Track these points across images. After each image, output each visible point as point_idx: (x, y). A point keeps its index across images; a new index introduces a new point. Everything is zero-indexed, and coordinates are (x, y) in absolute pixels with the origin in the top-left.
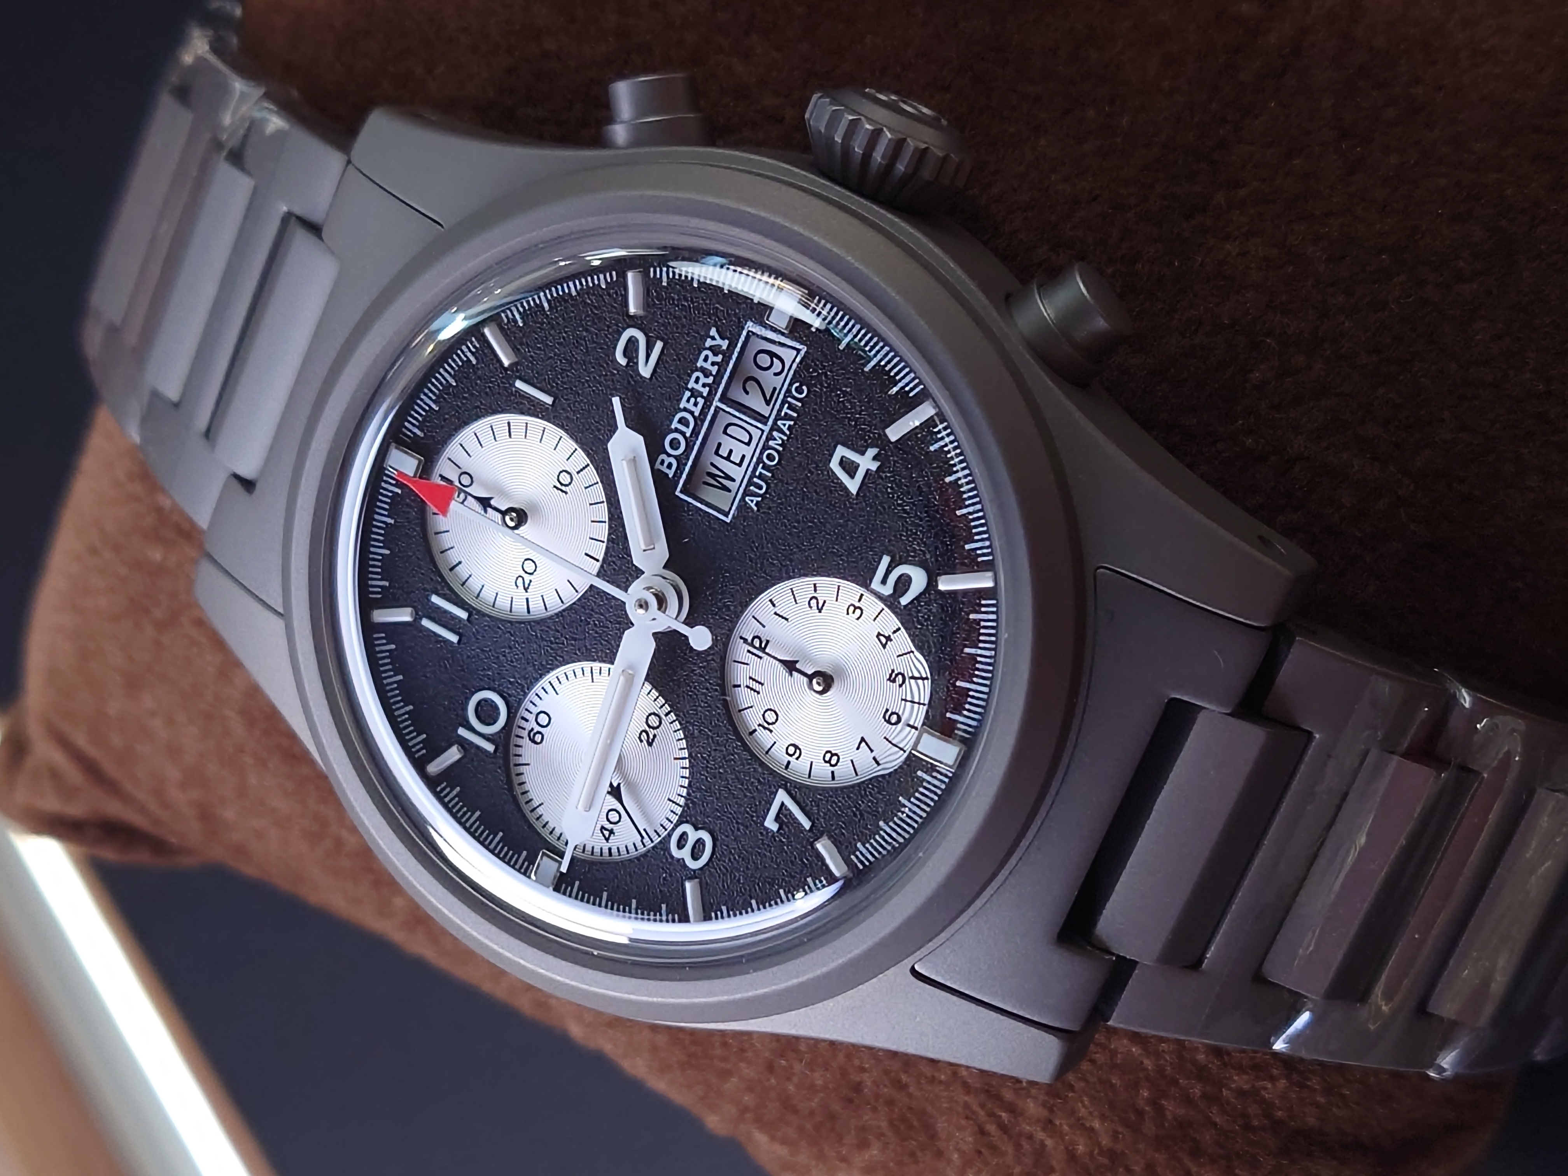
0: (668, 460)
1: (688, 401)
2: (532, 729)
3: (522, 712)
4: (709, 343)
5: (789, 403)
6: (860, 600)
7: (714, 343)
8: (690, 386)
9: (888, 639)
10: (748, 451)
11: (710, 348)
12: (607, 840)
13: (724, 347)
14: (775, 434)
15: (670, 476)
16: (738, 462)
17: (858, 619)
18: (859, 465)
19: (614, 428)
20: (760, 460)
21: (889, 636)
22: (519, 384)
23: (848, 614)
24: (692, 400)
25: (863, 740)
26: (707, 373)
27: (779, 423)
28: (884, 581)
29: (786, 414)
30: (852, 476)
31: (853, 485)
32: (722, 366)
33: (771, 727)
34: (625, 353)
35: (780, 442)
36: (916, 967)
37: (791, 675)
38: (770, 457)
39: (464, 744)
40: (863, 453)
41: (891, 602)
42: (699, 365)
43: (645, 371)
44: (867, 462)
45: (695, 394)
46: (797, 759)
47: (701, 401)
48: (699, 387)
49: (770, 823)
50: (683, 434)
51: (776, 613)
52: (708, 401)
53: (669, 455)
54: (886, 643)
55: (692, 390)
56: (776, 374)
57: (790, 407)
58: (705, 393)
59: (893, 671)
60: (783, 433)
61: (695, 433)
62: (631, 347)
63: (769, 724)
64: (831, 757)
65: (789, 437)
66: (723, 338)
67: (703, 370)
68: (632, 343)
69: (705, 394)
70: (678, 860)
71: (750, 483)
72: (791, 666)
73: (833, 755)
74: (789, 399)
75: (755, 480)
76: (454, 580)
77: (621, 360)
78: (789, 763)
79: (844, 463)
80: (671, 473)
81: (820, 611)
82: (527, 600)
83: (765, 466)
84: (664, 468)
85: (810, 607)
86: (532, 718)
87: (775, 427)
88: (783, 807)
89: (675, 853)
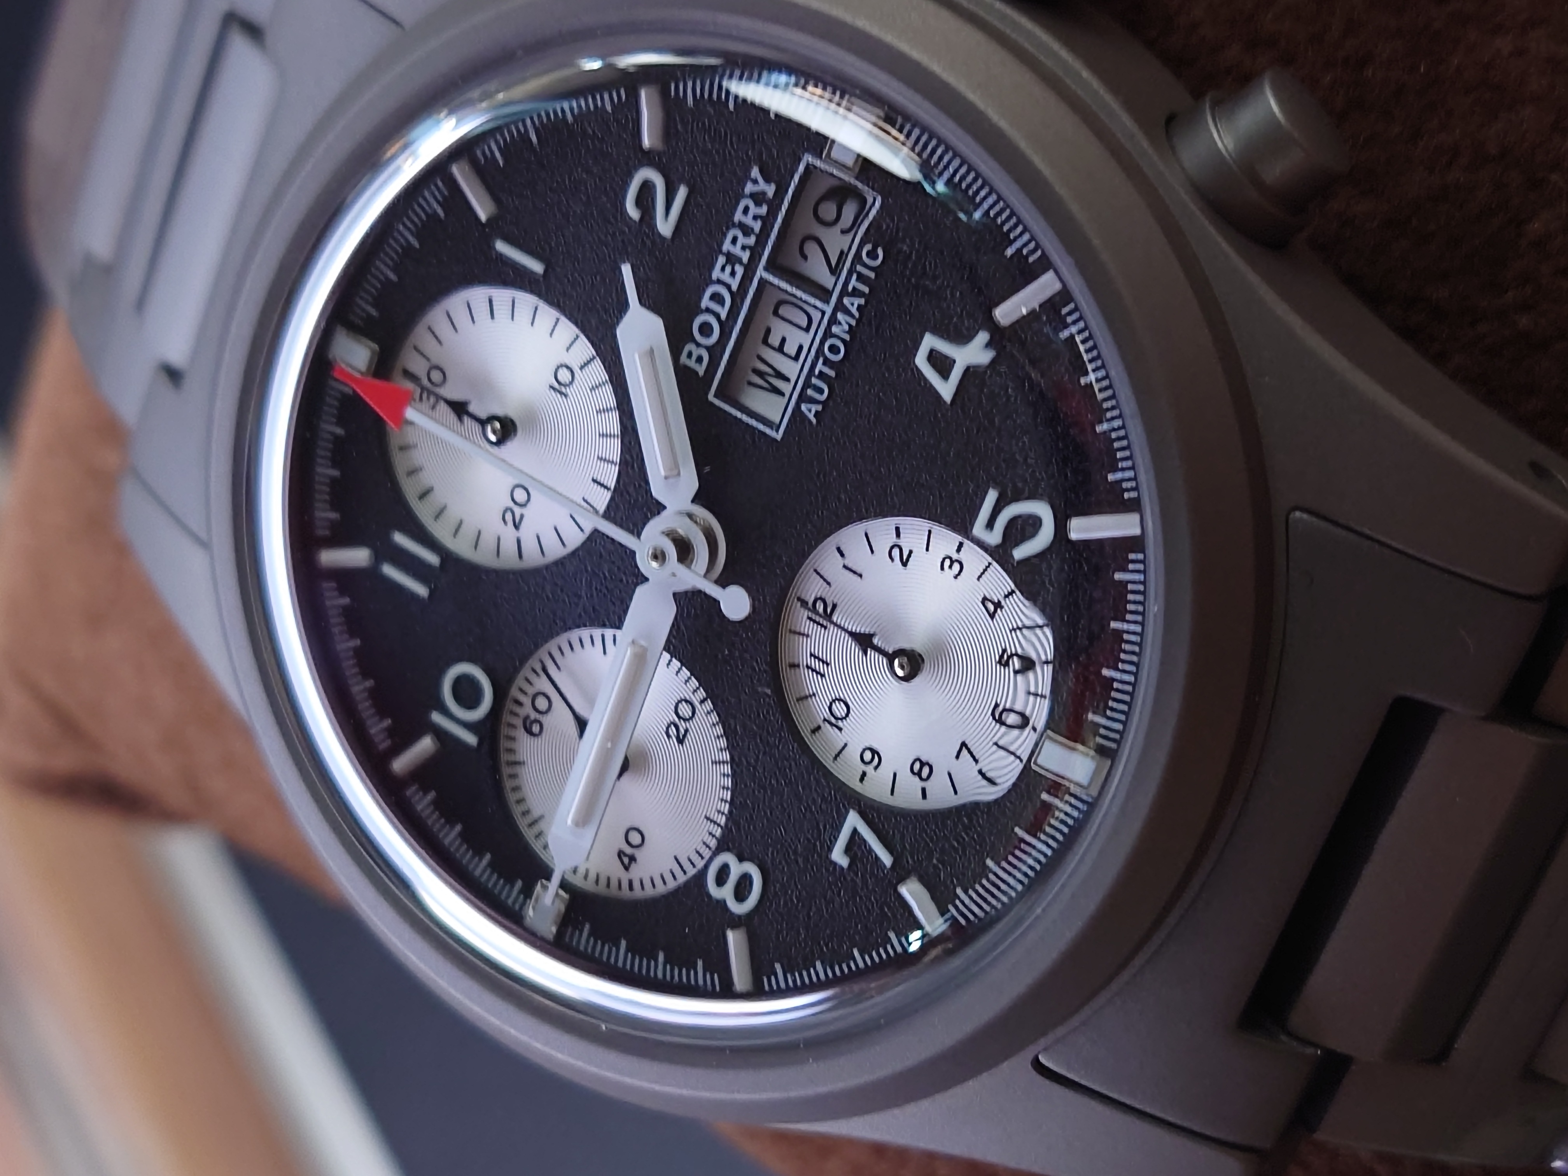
0: (695, 351)
1: (723, 269)
2: (527, 717)
3: (514, 692)
4: (749, 188)
5: (859, 273)
6: (959, 550)
7: (756, 188)
8: (724, 249)
9: (998, 605)
10: (805, 339)
11: (752, 196)
12: (627, 868)
13: (771, 195)
14: (840, 316)
15: (701, 373)
16: (793, 354)
17: (956, 577)
18: (954, 361)
19: (623, 307)
20: (820, 352)
21: (999, 602)
22: (501, 247)
23: (942, 568)
24: (728, 269)
25: (964, 745)
26: (747, 231)
28: (990, 525)
29: (854, 288)
30: (945, 376)
31: (946, 390)
32: (767, 221)
33: (840, 724)
34: (639, 203)
35: (846, 327)
36: (1042, 1059)
37: (867, 654)
38: (834, 349)
39: (440, 735)
41: (1000, 555)
42: (736, 219)
43: (665, 227)
45: (732, 259)
46: (876, 768)
47: (740, 270)
48: (737, 250)
49: (839, 856)
50: (717, 316)
51: (845, 567)
52: (750, 270)
53: (698, 345)
54: (995, 611)
55: (728, 255)
56: (843, 232)
57: (861, 278)
58: (745, 256)
59: (1004, 651)
60: (852, 316)
61: (733, 313)
62: (646, 195)
63: (837, 718)
64: (922, 768)
65: (858, 321)
66: (767, 180)
67: (741, 226)
68: (646, 190)
69: (745, 260)
70: (718, 901)
71: (807, 384)
72: (864, 641)
73: (923, 764)
74: (859, 268)
75: (814, 381)
76: (423, 512)
77: (633, 213)
78: (864, 774)
79: (934, 357)
80: (701, 370)
81: (905, 564)
82: (519, 542)
83: (827, 362)
84: (692, 363)
85: (892, 559)
86: (527, 701)
87: (839, 306)
88: (855, 835)
89: (714, 891)
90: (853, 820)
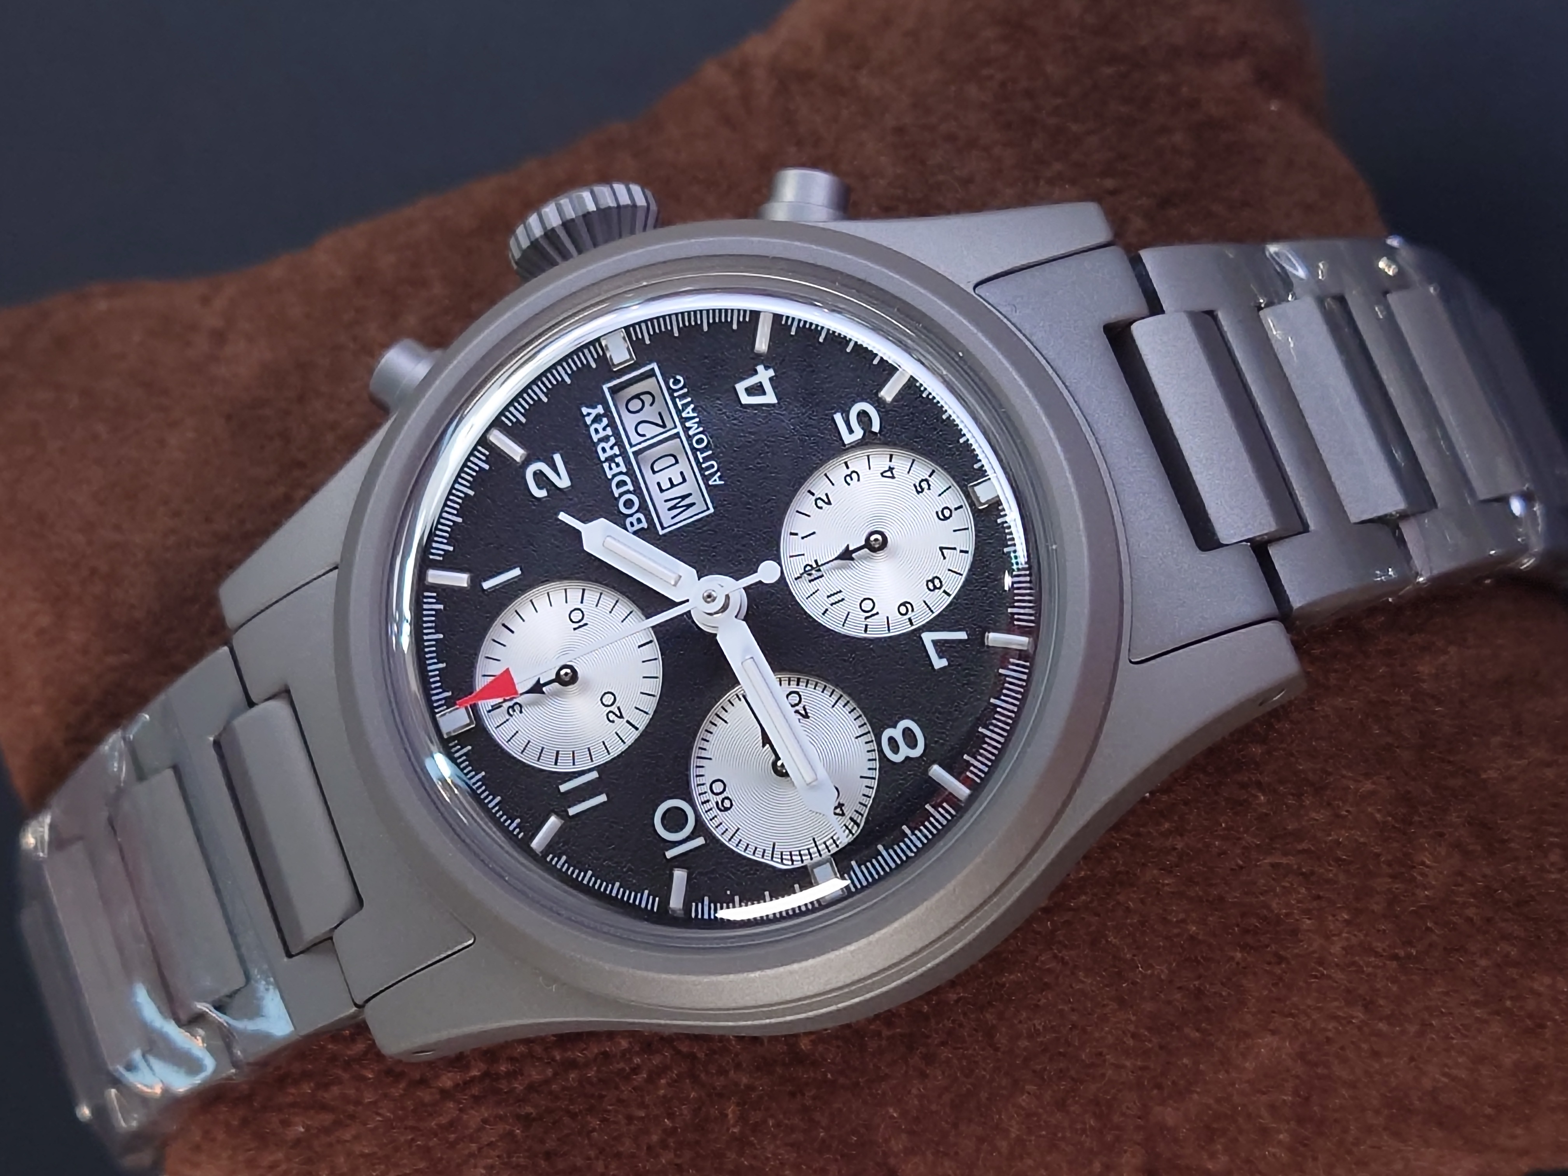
0: (633, 519)
1: (611, 469)
2: (717, 803)
3: (697, 799)
4: (588, 420)
5: (679, 397)
6: (848, 467)
7: (592, 417)
8: (603, 459)
9: (891, 469)
11: (593, 421)
12: (843, 814)
13: (602, 412)
14: (688, 424)
16: (681, 480)
17: (859, 480)
18: (761, 383)
19: (578, 534)
20: (695, 452)
21: (890, 466)
22: (487, 585)
23: (849, 484)
24: (613, 465)
25: (941, 549)
26: (606, 439)
27: (684, 415)
28: (851, 431)
29: (682, 405)
30: (764, 393)
31: (770, 398)
32: (612, 424)
33: (874, 612)
34: (540, 488)
35: (696, 425)
36: (1134, 660)
37: (852, 559)
38: (699, 441)
39: (680, 861)
40: (756, 372)
41: (869, 440)
42: (595, 440)
43: (563, 482)
44: (764, 375)
45: (610, 459)
46: (913, 610)
47: (619, 460)
48: (609, 453)
49: (939, 663)
50: (628, 492)
51: (803, 538)
52: (624, 453)
53: (631, 515)
54: (892, 473)
55: (607, 460)
56: (651, 405)
57: (681, 397)
58: (616, 450)
59: (914, 484)
60: (693, 418)
61: (635, 482)
62: (541, 479)
63: (871, 610)
64: (933, 583)
65: (699, 417)
66: (594, 407)
67: (601, 440)
68: (539, 476)
69: (618, 453)
70: (905, 762)
71: (702, 472)
72: (847, 554)
73: (932, 581)
74: (676, 394)
75: (704, 466)
76: (564, 767)
77: (541, 494)
78: (910, 620)
79: (750, 391)
80: (645, 525)
81: (829, 503)
82: (628, 722)
83: (702, 451)
84: (637, 527)
85: (821, 508)
86: (709, 796)
87: (683, 420)
88: (935, 643)
89: (898, 758)
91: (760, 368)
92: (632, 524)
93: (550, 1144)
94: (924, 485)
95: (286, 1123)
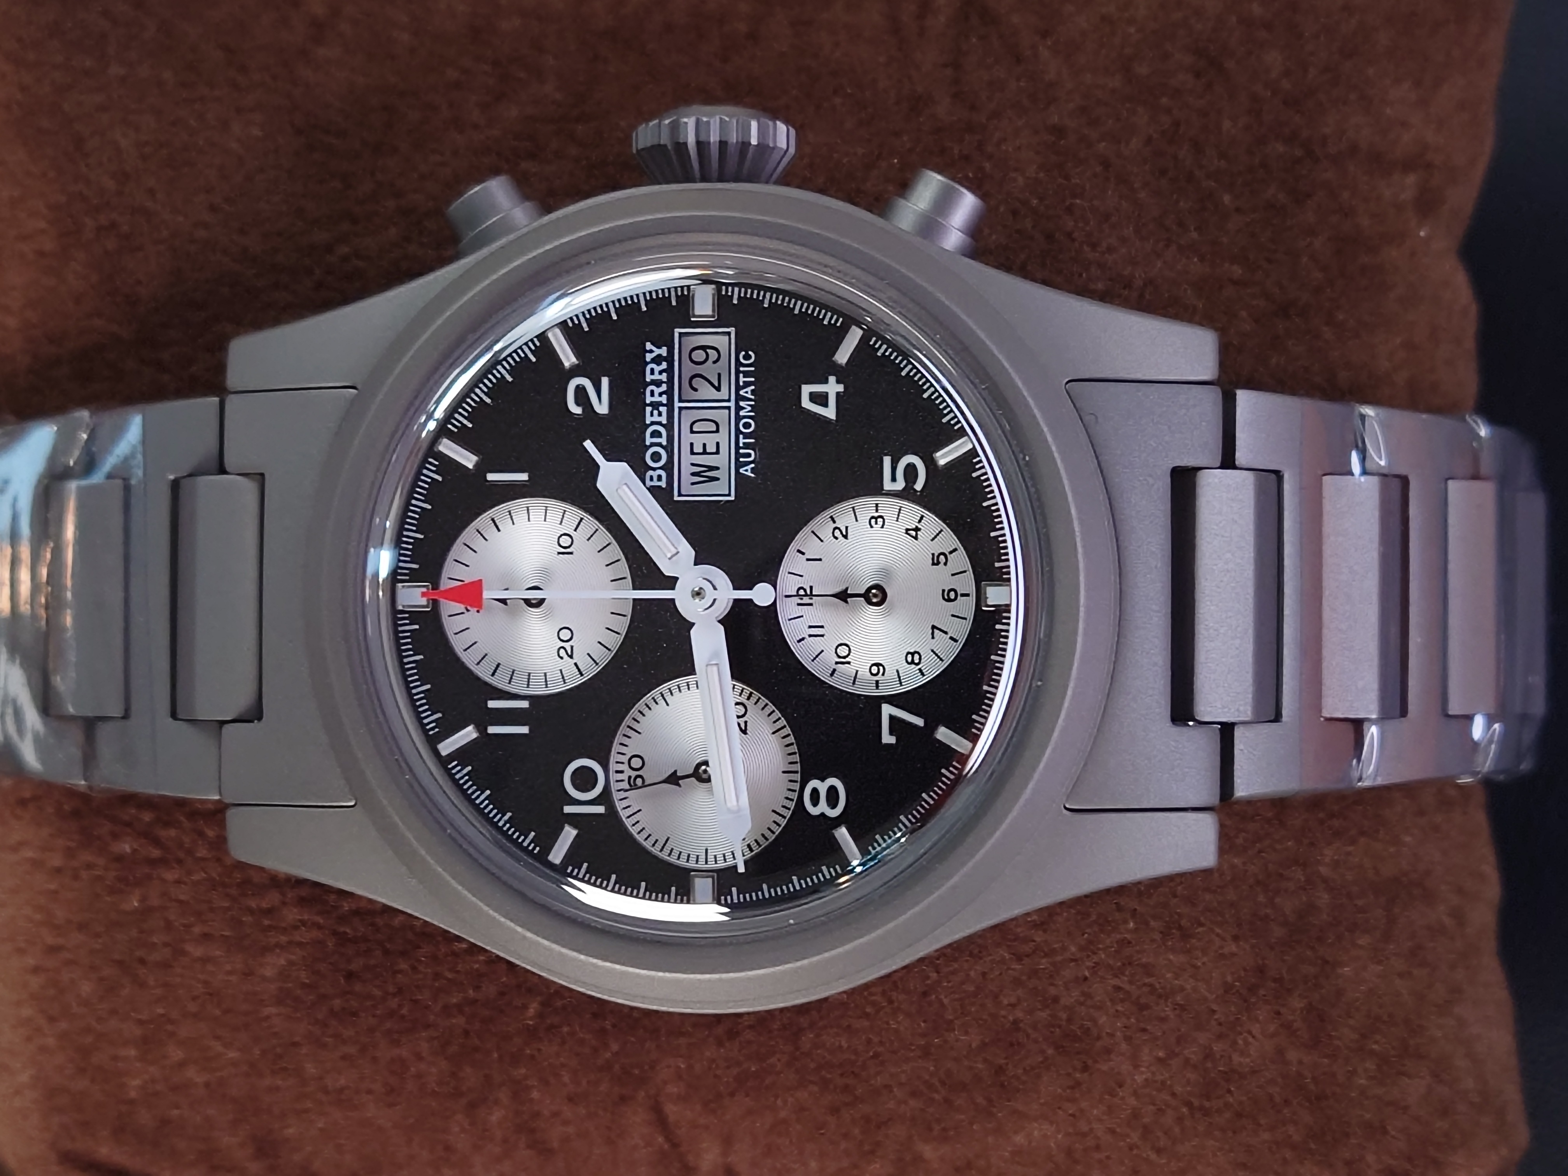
0: (655, 474)
1: (652, 415)
2: (630, 777)
4: (649, 357)
5: (743, 372)
6: (877, 511)
7: (653, 355)
8: (648, 402)
9: (917, 529)
11: (653, 361)
13: (665, 354)
14: (742, 404)
15: (664, 486)
16: (714, 450)
17: (882, 527)
18: (827, 393)
19: (596, 469)
20: (738, 432)
21: (917, 527)
22: (491, 477)
23: (872, 527)
24: (656, 412)
25: (934, 627)
26: (658, 384)
27: (742, 393)
28: (894, 479)
29: (744, 382)
30: (825, 405)
31: (830, 412)
32: (669, 371)
33: (847, 659)
34: (578, 403)
35: (749, 408)
36: (1067, 806)
37: (846, 602)
38: (746, 425)
39: (575, 820)
40: (826, 381)
41: (907, 494)
42: (648, 380)
43: (602, 408)
44: (833, 388)
45: (655, 405)
46: (883, 674)
47: (663, 409)
48: (656, 398)
49: (888, 738)
51: (808, 560)
52: (670, 405)
53: (654, 469)
54: (917, 534)
55: (651, 404)
56: (715, 362)
57: (746, 374)
58: (664, 399)
59: (933, 555)
60: (750, 400)
61: (670, 438)
62: (581, 395)
63: (844, 657)
64: (913, 657)
65: (755, 401)
66: (659, 347)
67: (653, 382)
68: (581, 392)
69: (665, 402)
70: (819, 817)
71: (738, 455)
72: (843, 596)
73: (913, 654)
74: (742, 369)
75: (742, 451)
76: (500, 682)
77: (576, 410)
78: (877, 682)
79: (814, 397)
80: (663, 484)
81: (846, 537)
82: (576, 664)
83: (746, 436)
84: (656, 483)
85: (836, 538)
86: (625, 767)
87: (739, 398)
88: (892, 718)
89: (814, 811)
90: (887, 710)
91: (832, 379)
92: (651, 479)
93: (354, 966)
94: (942, 558)
95: (115, 836)
